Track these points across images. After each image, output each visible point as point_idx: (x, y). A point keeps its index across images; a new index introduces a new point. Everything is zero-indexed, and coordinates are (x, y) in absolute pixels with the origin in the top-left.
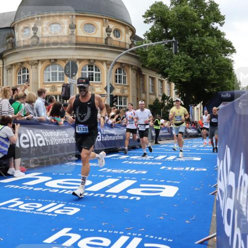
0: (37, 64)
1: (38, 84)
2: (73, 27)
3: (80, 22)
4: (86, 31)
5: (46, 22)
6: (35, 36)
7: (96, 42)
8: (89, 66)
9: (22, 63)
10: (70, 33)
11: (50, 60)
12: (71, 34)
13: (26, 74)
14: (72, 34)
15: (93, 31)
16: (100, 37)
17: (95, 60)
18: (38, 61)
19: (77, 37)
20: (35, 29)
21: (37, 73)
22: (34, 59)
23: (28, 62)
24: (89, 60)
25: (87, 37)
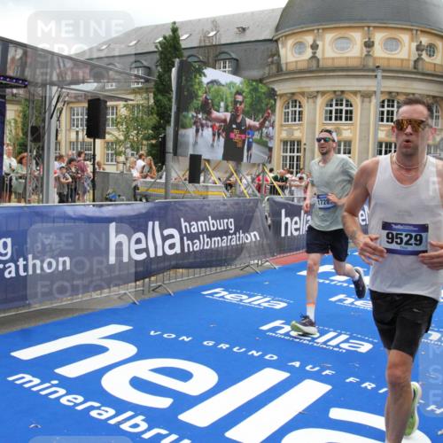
0: (316, 97)
1: (315, 124)
2: (369, 45)
3: (379, 37)
4: (386, 49)
5: (329, 36)
6: (314, 57)
7: (402, 66)
8: (389, 101)
9: (293, 94)
10: (365, 53)
11: (335, 92)
12: (366, 55)
13: (297, 109)
14: (368, 55)
15: (396, 50)
16: (406, 57)
17: (398, 93)
18: (318, 92)
19: (375, 59)
20: (314, 47)
21: (315, 109)
22: (312, 89)
23: (303, 94)
24: (390, 93)
25: (389, 59)
